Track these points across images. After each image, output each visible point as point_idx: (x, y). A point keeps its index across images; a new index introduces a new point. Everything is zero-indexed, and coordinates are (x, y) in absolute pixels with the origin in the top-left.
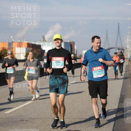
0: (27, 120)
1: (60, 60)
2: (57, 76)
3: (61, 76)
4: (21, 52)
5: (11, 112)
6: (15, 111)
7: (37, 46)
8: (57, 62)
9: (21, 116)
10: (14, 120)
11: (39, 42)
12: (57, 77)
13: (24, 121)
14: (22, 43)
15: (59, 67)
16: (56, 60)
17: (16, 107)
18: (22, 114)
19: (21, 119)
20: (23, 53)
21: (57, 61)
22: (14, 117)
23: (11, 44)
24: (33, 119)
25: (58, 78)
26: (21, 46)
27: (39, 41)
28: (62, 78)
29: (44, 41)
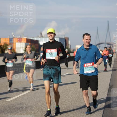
0: (26, 107)
1: (53, 52)
2: (51, 67)
4: (21, 47)
5: (12, 100)
6: (15, 99)
7: (35, 41)
8: (50, 54)
9: (20, 104)
10: (14, 108)
13: (23, 108)
14: (22, 38)
15: (53, 58)
16: (50, 51)
17: (16, 96)
18: (21, 102)
19: (20, 107)
20: (23, 48)
22: (14, 104)
23: (12, 39)
24: (31, 106)
25: (52, 69)
26: (21, 42)
27: (37, 37)
29: (41, 36)
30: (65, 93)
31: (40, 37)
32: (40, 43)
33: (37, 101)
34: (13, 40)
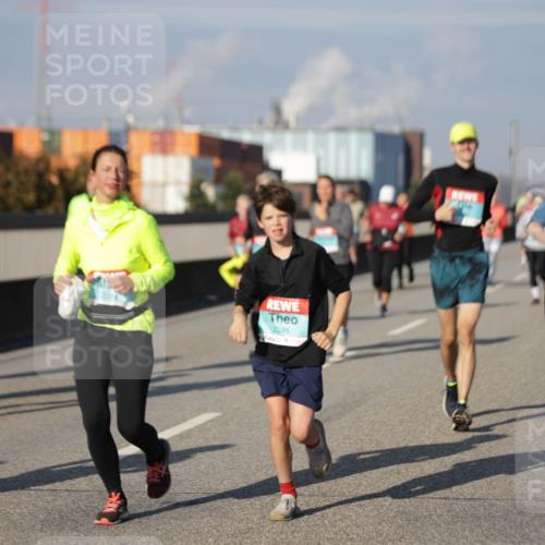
3: (468, 253)
4: (169, 179)
7: (244, 152)
11: (251, 130)
12: (456, 258)
14: (173, 133)
25: (458, 261)
26: (169, 149)
27: (255, 126)
28: (471, 259)
29: (277, 123)
30: (401, 428)
31: (272, 125)
32: (268, 162)
33: (253, 467)
34: (127, 142)
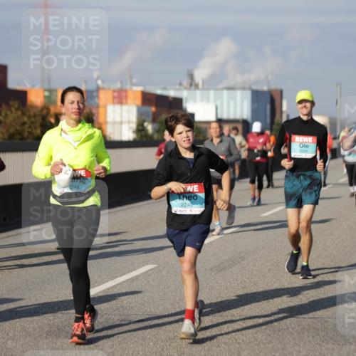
0: (141, 318)
3: (309, 173)
4: (124, 120)
6: (105, 291)
7: (171, 102)
9: (123, 307)
10: (103, 320)
11: (175, 89)
12: (300, 175)
14: (126, 91)
17: (107, 281)
18: (125, 302)
19: (122, 317)
20: (129, 122)
21: (301, 143)
22: (103, 308)
23: (95, 94)
25: (302, 177)
26: (124, 101)
27: (177, 87)
28: (310, 177)
29: (191, 85)
30: (269, 274)
31: (188, 86)
32: (186, 108)
34: (98, 97)
